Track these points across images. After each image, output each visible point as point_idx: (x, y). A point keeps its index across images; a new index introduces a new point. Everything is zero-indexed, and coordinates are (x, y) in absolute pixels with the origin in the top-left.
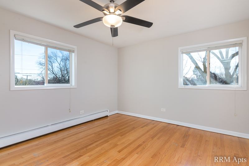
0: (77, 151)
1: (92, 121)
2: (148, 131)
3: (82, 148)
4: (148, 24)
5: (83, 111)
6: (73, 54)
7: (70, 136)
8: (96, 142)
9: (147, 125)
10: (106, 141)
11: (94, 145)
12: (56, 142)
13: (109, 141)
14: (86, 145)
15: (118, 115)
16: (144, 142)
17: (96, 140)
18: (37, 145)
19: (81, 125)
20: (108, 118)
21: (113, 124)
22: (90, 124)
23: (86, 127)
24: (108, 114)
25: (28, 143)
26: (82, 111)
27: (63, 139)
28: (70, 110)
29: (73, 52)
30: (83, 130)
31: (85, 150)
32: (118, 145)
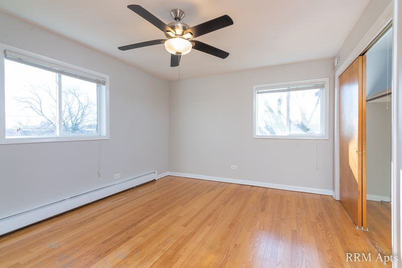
0: (122, 232)
1: (133, 188)
2: (217, 196)
3: (129, 228)
4: (223, 54)
5: (119, 174)
6: (104, 87)
7: (104, 213)
8: (147, 216)
9: (213, 189)
10: (163, 214)
11: (146, 221)
12: (81, 224)
13: (166, 214)
14: (135, 222)
15: (170, 178)
16: (215, 210)
17: (147, 215)
18: (49, 231)
19: (117, 195)
20: (157, 184)
21: (167, 191)
22: (130, 194)
23: (126, 198)
24: (156, 177)
25: (31, 230)
26: (117, 175)
27: (93, 218)
28: (99, 173)
29: (104, 83)
30: (123, 202)
31: (134, 228)
32: (180, 217)
